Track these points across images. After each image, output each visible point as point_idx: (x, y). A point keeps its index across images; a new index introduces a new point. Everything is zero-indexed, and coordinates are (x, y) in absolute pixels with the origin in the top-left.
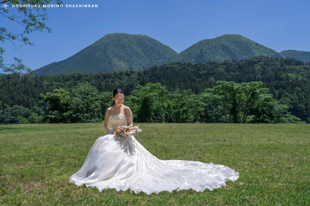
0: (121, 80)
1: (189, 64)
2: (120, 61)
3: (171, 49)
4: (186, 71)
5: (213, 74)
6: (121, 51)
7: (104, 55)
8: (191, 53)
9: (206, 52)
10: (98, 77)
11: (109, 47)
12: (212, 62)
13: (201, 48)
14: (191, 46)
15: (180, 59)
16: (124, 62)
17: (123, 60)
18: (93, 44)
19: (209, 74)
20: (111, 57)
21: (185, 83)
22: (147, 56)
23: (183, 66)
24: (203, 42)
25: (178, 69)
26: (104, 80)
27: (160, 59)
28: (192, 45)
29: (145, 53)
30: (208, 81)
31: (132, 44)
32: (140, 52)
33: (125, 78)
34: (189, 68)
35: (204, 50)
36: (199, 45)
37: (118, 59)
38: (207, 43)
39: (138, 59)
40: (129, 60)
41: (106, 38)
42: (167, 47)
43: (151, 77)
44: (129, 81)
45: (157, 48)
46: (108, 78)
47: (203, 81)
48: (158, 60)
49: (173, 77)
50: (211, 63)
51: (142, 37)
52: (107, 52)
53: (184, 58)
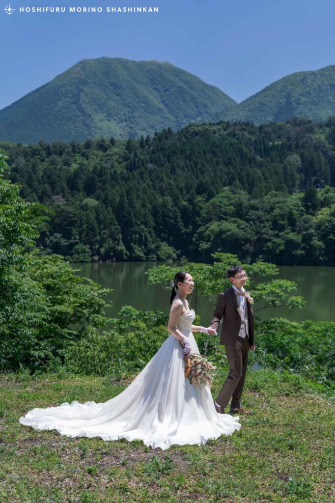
0: (87, 159)
1: (247, 124)
2: (109, 120)
3: (223, 94)
4: (235, 141)
5: (297, 147)
6: (111, 99)
7: (74, 106)
8: (266, 103)
9: (299, 99)
10: (35, 152)
11: (86, 89)
12: (299, 120)
13: (288, 91)
14: (267, 87)
15: (241, 116)
16: (118, 123)
17: (116, 118)
18: (51, 81)
19: (289, 148)
20: (89, 111)
21: (230, 166)
22: (170, 110)
23: (232, 128)
24: (293, 78)
25: (220, 135)
26: (47, 159)
27: (198, 116)
28: (268, 85)
29: (166, 102)
30: (282, 162)
31: (136, 81)
32: (155, 100)
33: (96, 155)
34: (246, 134)
35: (293, 97)
36: (283, 84)
37: (105, 114)
38: (301, 80)
39: (149, 115)
40: (129, 118)
41: (79, 69)
42: (213, 89)
43: (153, 152)
44: (103, 162)
45: (192, 92)
46: (57, 154)
47: (272, 162)
48: (193, 118)
49: (205, 152)
50: (296, 123)
51: (159, 66)
52: (81, 100)
53: (249, 114)
